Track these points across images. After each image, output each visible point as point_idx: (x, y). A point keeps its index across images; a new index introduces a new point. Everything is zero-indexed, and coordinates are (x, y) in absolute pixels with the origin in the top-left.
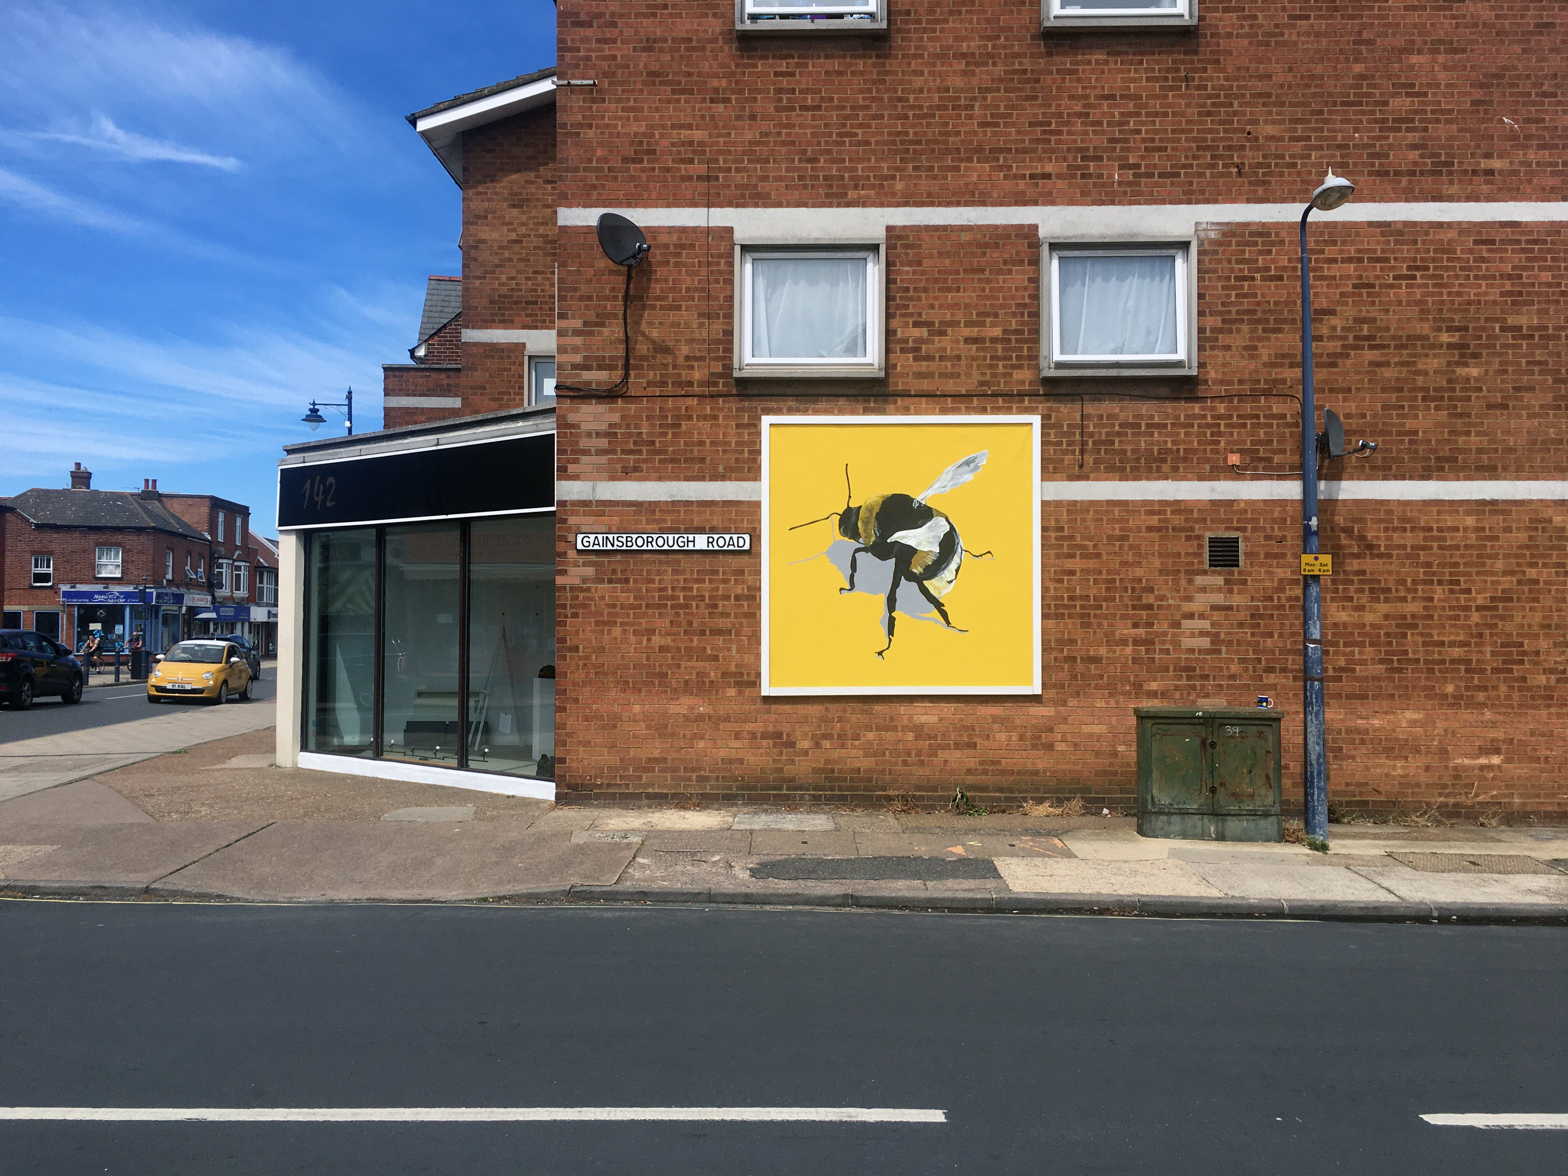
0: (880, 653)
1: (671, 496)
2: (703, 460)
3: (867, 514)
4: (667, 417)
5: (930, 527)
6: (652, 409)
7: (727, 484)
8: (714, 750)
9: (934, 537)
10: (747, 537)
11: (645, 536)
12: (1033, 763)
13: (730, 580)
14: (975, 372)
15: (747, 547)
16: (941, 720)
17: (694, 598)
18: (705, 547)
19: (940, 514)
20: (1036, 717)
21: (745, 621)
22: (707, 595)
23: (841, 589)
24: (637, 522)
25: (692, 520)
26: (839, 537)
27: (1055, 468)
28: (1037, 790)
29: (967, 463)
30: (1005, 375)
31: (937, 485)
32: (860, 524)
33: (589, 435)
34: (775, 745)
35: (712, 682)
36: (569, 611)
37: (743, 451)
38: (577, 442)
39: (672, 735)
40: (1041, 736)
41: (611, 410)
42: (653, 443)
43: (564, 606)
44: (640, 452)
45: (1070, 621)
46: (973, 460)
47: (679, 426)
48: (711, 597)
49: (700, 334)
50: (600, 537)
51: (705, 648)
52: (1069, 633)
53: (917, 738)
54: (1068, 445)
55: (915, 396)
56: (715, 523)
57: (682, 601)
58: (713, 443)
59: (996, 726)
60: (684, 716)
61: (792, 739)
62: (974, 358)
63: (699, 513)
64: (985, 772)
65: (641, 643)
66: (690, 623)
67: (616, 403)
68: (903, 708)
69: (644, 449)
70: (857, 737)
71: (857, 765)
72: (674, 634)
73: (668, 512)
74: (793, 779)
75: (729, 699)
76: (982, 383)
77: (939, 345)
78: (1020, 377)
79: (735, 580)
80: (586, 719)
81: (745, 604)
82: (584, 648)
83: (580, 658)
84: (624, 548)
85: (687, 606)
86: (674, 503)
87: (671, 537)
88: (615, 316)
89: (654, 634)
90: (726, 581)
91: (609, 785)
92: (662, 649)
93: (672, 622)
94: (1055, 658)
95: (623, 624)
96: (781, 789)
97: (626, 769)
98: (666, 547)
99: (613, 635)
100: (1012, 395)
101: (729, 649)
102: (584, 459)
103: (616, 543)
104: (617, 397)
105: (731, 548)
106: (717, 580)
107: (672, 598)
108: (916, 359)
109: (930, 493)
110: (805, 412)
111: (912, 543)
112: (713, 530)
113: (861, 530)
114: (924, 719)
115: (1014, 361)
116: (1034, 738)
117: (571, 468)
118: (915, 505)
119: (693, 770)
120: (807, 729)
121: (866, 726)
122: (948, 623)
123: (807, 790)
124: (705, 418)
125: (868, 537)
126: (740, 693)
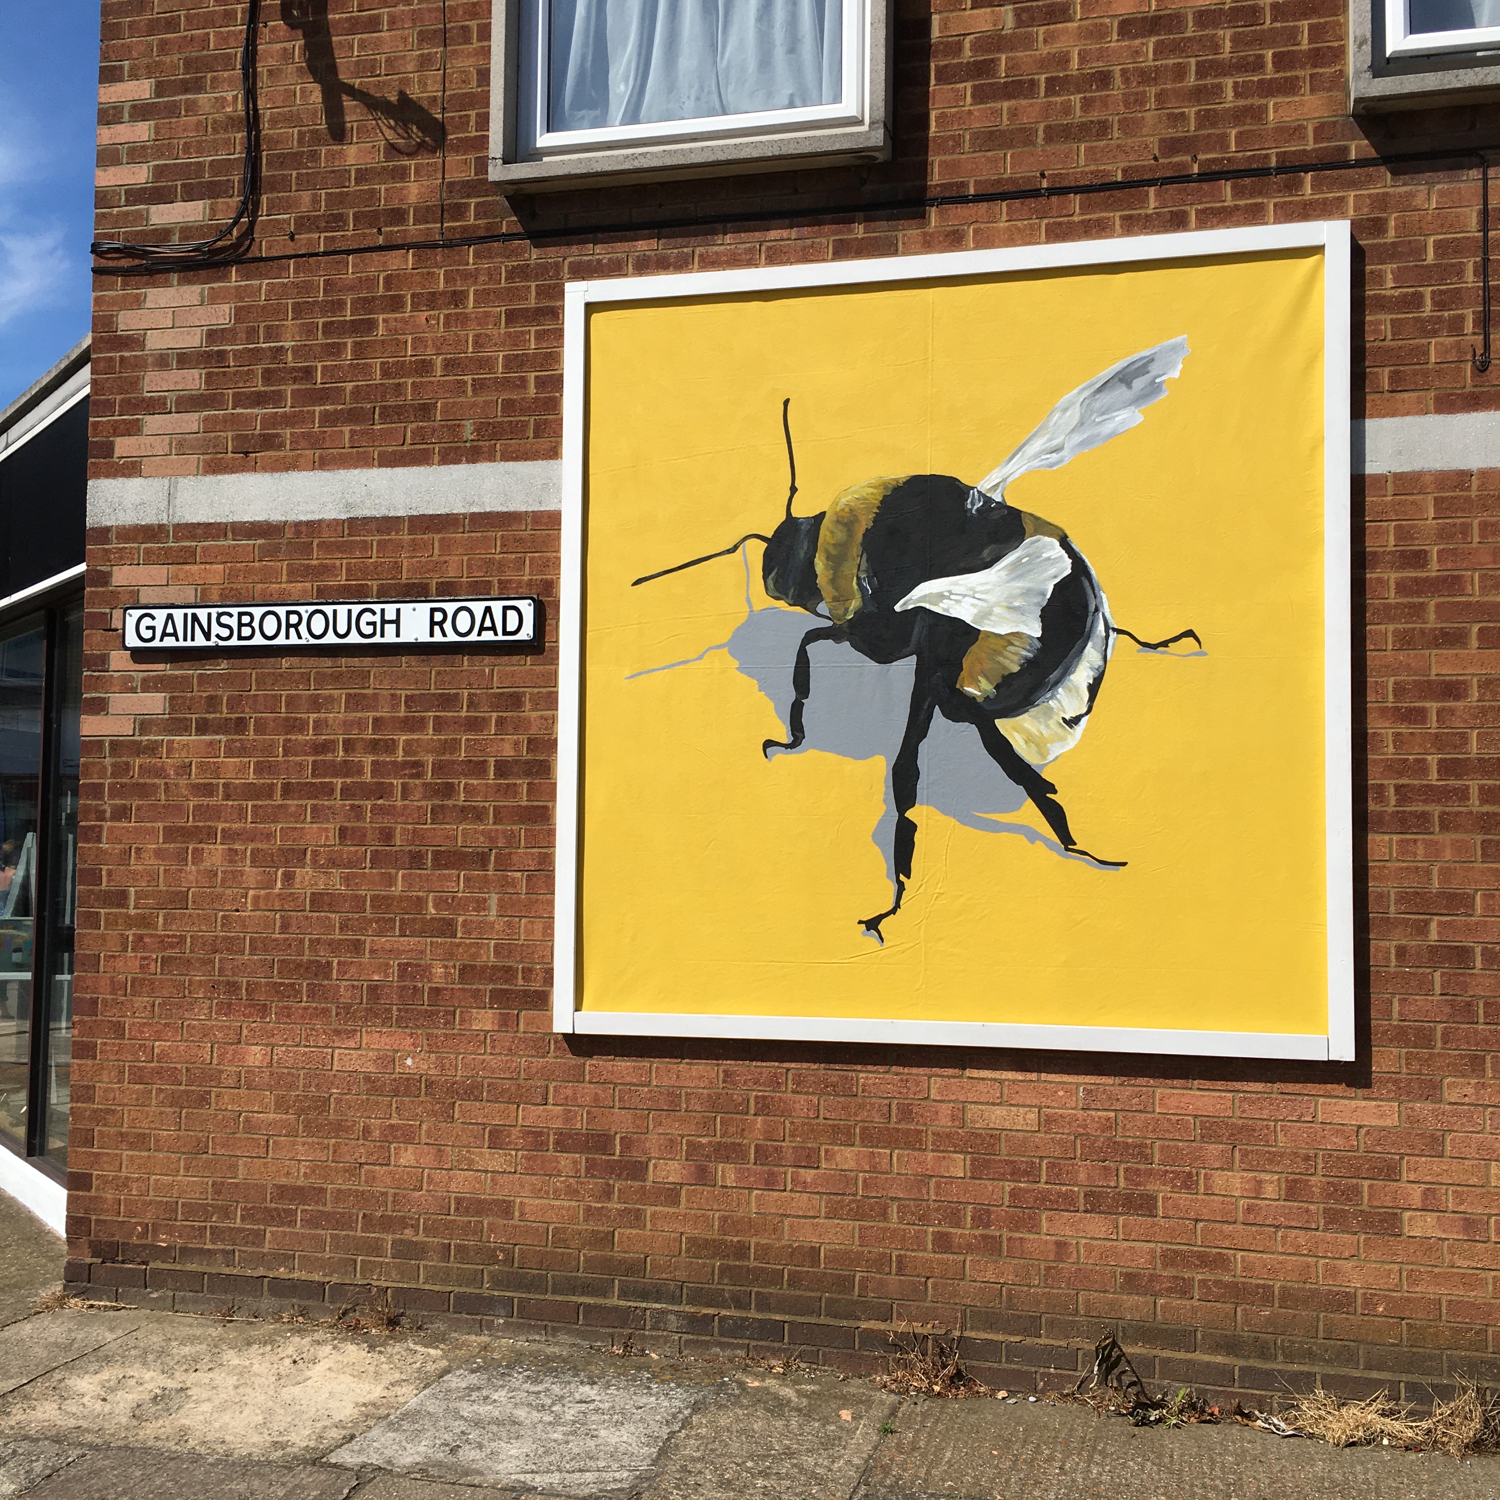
0: (872, 924)
1: (349, 506)
2: (425, 410)
3: (841, 535)
4: (341, 304)
5: (1017, 563)
6: (306, 288)
7: (483, 468)
8: (438, 1175)
9: (1027, 593)
10: (527, 608)
11: (281, 611)
12: (1332, 1272)
13: (485, 721)
14: (1150, 115)
15: (527, 633)
16: (1048, 1122)
17: (398, 768)
18: (425, 638)
19: (1044, 527)
20: (1340, 1130)
21: (521, 830)
22: (429, 759)
23: (768, 744)
24: (268, 576)
25: (398, 567)
26: (762, 600)
27: (1395, 377)
28: (1348, 1357)
29: (1124, 377)
30: (1239, 116)
31: (1037, 445)
32: (820, 564)
33: (162, 361)
34: (591, 1166)
35: (436, 992)
36: (108, 804)
37: (524, 380)
38: (135, 384)
39: (339, 1128)
40: (1357, 1191)
41: (214, 298)
42: (308, 373)
43: (96, 791)
44: (276, 398)
45: (1448, 837)
46: (1140, 368)
47: (371, 325)
48: (439, 768)
49: (423, 84)
50: (178, 614)
51: (420, 903)
52: (1446, 874)
53: (979, 1170)
54: (1440, 304)
55: (979, 198)
56: (452, 573)
57: (368, 777)
58: (450, 365)
59: (1214, 1149)
60: (367, 1079)
61: (637, 1155)
62: (1146, 77)
63: (415, 546)
64: (1183, 1289)
65: (271, 885)
66: (387, 836)
67: (226, 277)
68: (936, 1084)
69: (289, 389)
70: (810, 1160)
71: (808, 1237)
72: (350, 864)
73: (340, 547)
74: (635, 1268)
75: (481, 1038)
76: (1171, 146)
77: (1044, 50)
78: (1289, 117)
79: (500, 722)
80: (139, 1076)
81: (523, 783)
82: (139, 896)
83: (130, 921)
84: (234, 642)
85: (382, 791)
86: (355, 524)
87: (342, 610)
88: (227, 62)
89: (301, 863)
90: (474, 725)
91: (185, 1252)
92: (318, 901)
93: (343, 832)
94: (1401, 952)
95: (228, 836)
96: (603, 1291)
97: (226, 1214)
98: (331, 639)
99: (207, 864)
100: (1263, 172)
101: (481, 905)
102: (153, 422)
103: (216, 629)
104: (227, 264)
105: (488, 636)
106: (456, 721)
107: (348, 769)
108: (980, 95)
109: (1016, 468)
110: (681, 265)
111: (965, 612)
112: (448, 591)
113: (822, 581)
114: (998, 1116)
115: (1270, 72)
116: (1333, 1192)
117: (124, 446)
118: (974, 505)
119: (387, 1223)
120: (675, 1129)
121: (836, 1130)
122: (1067, 840)
123: (674, 1299)
124: (432, 301)
125: (841, 599)
126: (504, 1022)
